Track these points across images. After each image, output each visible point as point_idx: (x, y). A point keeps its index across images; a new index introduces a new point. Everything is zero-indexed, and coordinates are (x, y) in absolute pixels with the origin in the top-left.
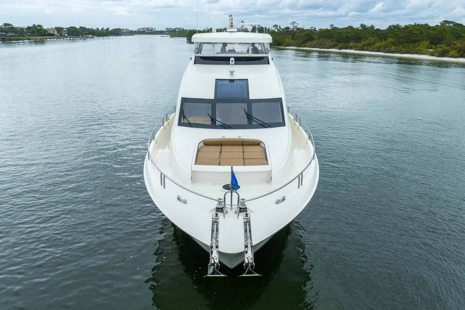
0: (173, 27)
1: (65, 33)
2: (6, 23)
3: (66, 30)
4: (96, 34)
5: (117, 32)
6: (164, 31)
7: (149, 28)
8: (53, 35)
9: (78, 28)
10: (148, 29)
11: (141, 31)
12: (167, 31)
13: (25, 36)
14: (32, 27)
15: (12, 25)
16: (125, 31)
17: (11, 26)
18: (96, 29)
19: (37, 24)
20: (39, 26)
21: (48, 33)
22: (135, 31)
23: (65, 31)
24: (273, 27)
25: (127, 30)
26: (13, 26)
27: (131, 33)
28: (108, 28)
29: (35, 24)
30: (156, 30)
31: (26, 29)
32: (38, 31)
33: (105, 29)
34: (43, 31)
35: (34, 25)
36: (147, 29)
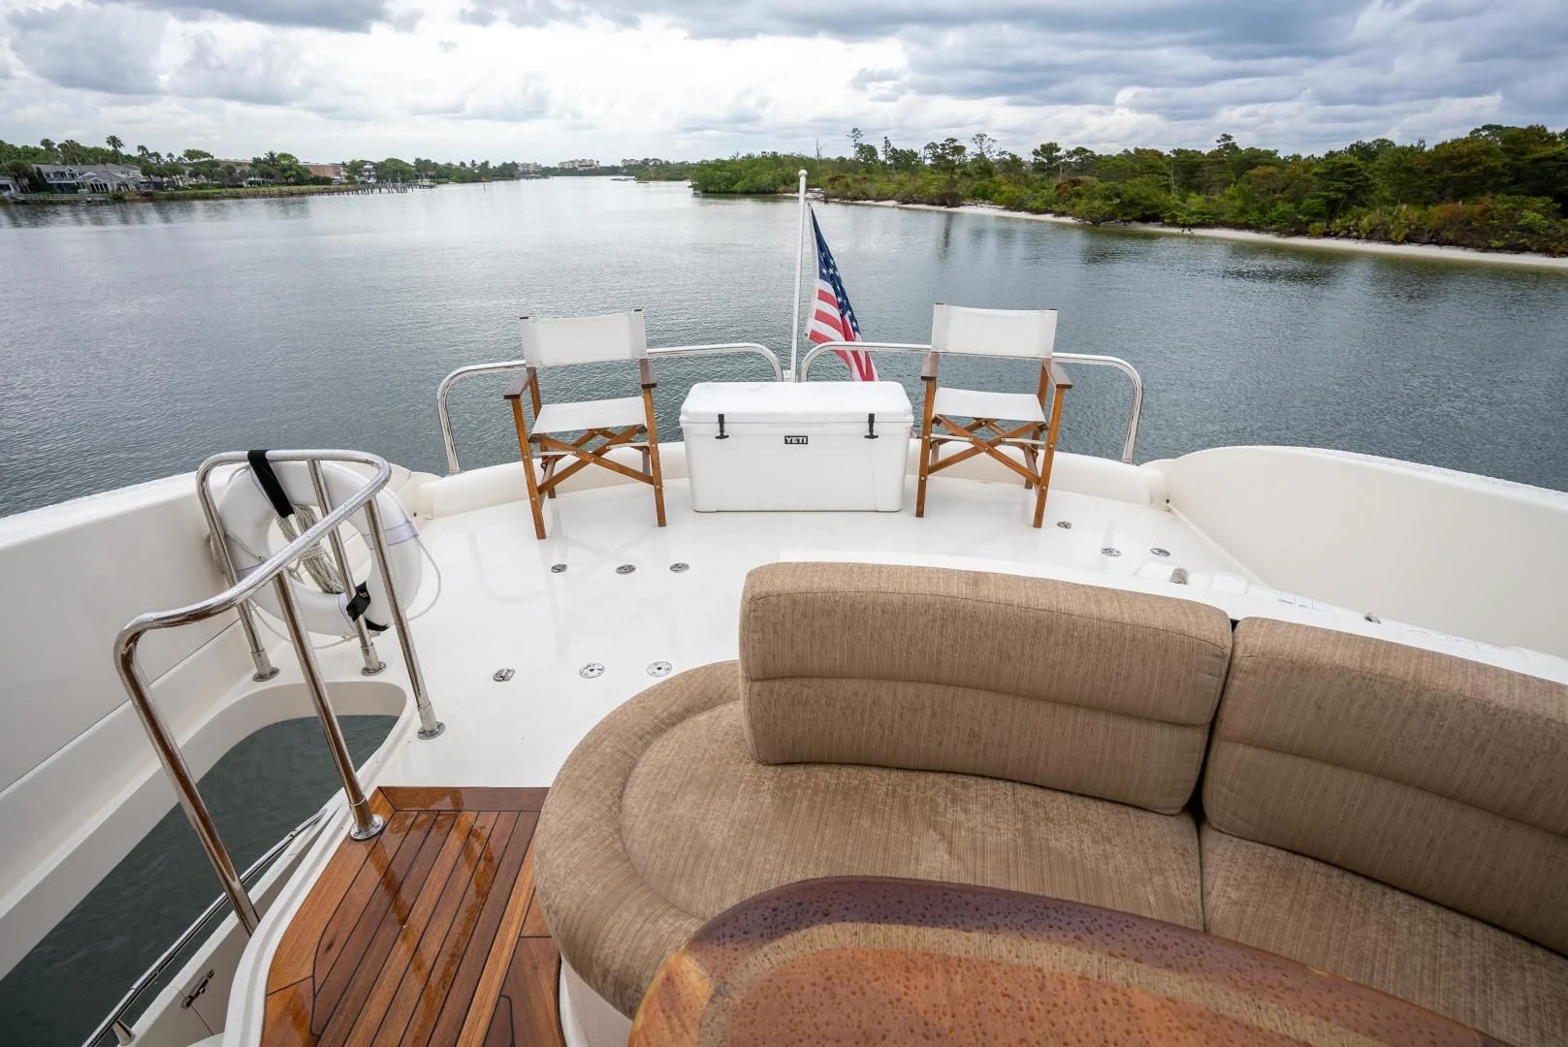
0: (640, 158)
1: (369, 177)
2: (191, 149)
3: (371, 167)
4: (454, 177)
5: (509, 172)
6: (618, 167)
7: (584, 160)
8: (327, 181)
9: (411, 161)
10: (583, 164)
11: (566, 167)
12: (625, 167)
13: (242, 186)
14: (265, 162)
15: (211, 154)
16: (531, 169)
17: (206, 159)
18: (458, 164)
19: (277, 152)
20: (284, 156)
21: (312, 176)
22: (555, 168)
23: (369, 171)
24: (926, 148)
25: (535, 165)
26: (212, 157)
27: (546, 173)
28: (487, 163)
29: (274, 151)
30: (602, 164)
31: (250, 165)
32: (284, 170)
33: (478, 163)
34: (297, 171)
35: (272, 154)
36: (581, 162)
